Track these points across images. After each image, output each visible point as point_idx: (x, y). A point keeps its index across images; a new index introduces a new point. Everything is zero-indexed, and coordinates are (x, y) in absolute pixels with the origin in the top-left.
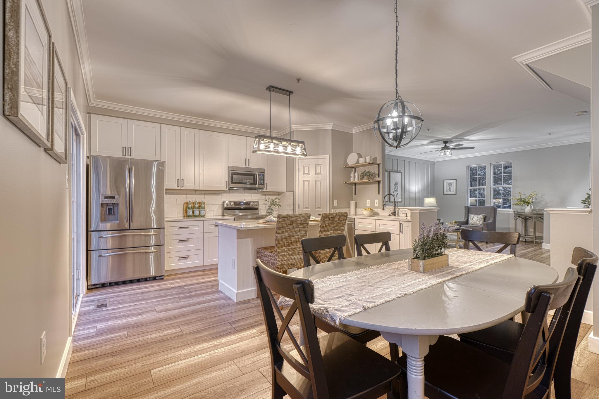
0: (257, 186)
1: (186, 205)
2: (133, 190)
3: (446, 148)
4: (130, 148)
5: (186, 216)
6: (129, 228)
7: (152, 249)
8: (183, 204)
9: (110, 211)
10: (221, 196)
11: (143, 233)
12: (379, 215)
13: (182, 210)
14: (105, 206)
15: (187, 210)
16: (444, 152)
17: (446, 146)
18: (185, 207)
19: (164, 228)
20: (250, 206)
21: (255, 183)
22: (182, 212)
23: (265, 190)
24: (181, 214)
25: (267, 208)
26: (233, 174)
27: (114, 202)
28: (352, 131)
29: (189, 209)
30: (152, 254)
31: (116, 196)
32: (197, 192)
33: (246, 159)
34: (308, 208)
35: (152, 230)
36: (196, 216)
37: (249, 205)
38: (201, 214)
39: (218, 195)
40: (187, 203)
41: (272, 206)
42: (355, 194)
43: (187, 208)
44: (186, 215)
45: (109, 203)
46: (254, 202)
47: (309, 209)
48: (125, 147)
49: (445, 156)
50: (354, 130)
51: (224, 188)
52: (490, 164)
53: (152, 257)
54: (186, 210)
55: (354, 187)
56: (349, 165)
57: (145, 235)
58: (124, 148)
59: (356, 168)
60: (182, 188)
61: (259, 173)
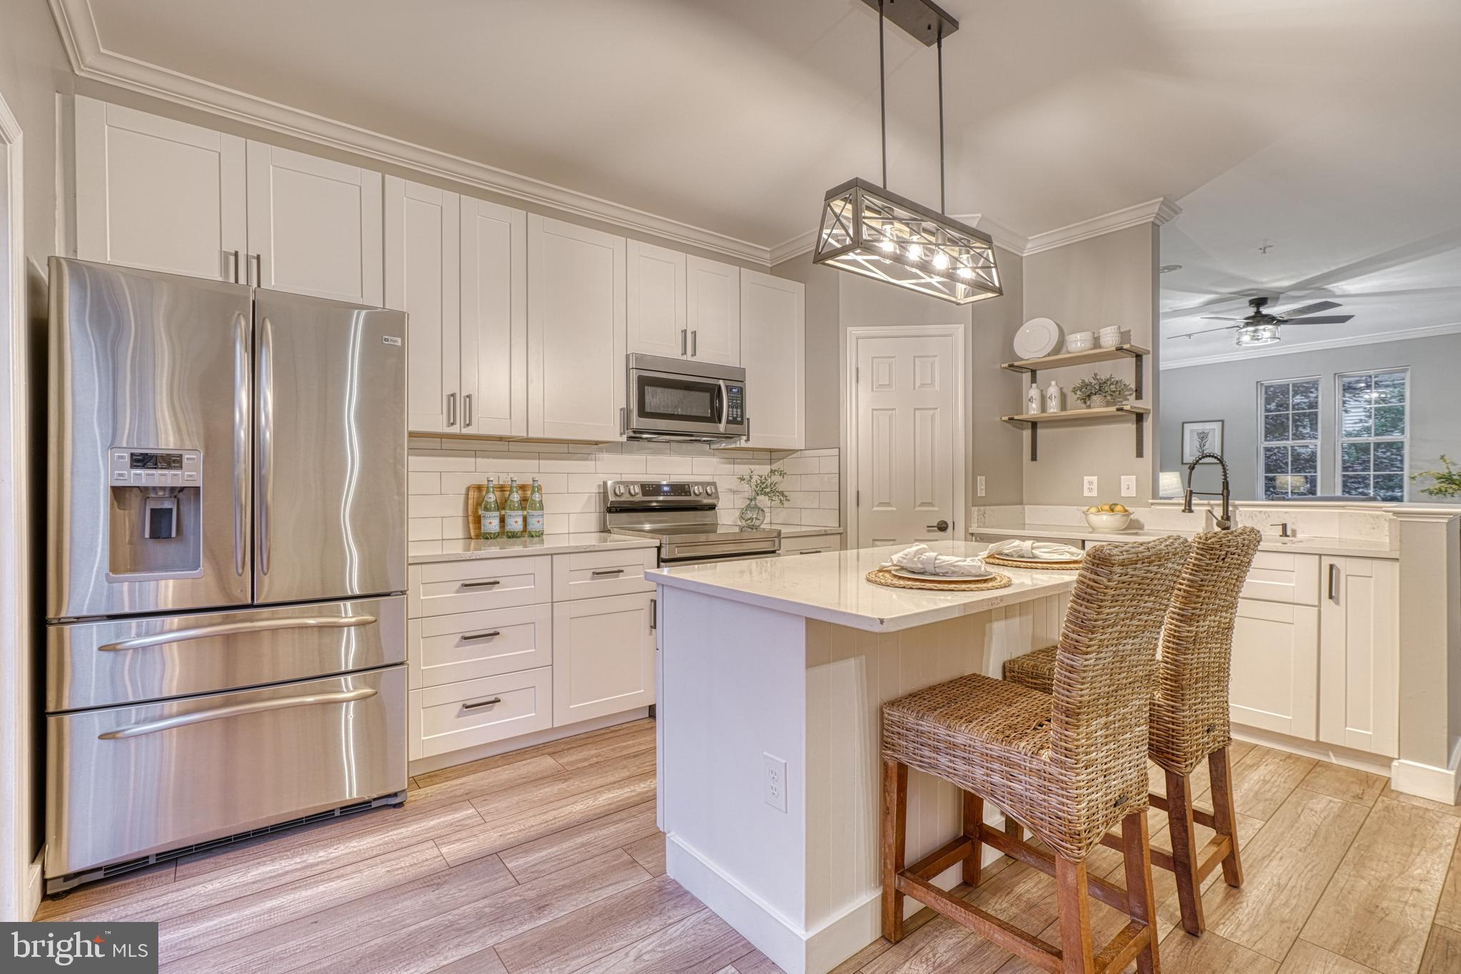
0: (722, 427)
1: (476, 494)
2: (268, 435)
3: (1258, 319)
4: (258, 258)
5: (478, 536)
6: (249, 601)
7: (349, 689)
8: (464, 491)
9: (161, 525)
10: (593, 462)
11: (311, 621)
12: (1141, 527)
13: (460, 512)
14: (135, 501)
15: (481, 512)
16: (1255, 331)
17: (1258, 312)
18: (470, 502)
19: (403, 593)
20: (692, 498)
21: (716, 417)
22: (460, 522)
23: (742, 443)
24: (456, 529)
25: (742, 503)
26: (644, 383)
27: (180, 484)
28: (1023, 249)
29: (486, 509)
30: (347, 708)
31: (186, 456)
32: (513, 447)
33: (685, 332)
34: (888, 504)
35: (349, 603)
36: (513, 535)
37: (688, 493)
38: (530, 528)
39: (586, 459)
40: (479, 488)
41: (760, 498)
42: (1034, 458)
43: (478, 504)
44: (476, 532)
45: (154, 488)
46: (704, 484)
47: (894, 509)
48: (236, 254)
49: (1257, 344)
50: (1029, 246)
51: (614, 433)
52: (1335, 374)
53: (348, 718)
54: (475, 511)
55: (1027, 434)
56: (1022, 360)
57: (321, 627)
58: (232, 259)
59: (1038, 372)
60: (465, 431)
61: (729, 383)
